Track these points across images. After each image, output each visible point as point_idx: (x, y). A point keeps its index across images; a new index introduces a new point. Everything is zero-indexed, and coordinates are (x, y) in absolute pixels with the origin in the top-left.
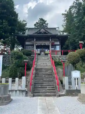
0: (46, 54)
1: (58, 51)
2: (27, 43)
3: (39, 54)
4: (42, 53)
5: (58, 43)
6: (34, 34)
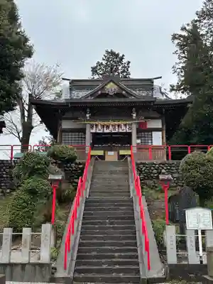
0: (122, 157)
2: (66, 125)
5: (159, 124)
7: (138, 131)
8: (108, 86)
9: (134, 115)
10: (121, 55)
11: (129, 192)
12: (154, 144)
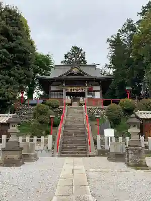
0: (80, 104)
1: (98, 100)
2: (53, 88)
3: (71, 104)
4: (75, 102)
5: (98, 88)
6: (62, 76)
7: (88, 91)
8: (74, 70)
9: (86, 85)
10: (80, 49)
11: (83, 122)
12: (96, 98)
